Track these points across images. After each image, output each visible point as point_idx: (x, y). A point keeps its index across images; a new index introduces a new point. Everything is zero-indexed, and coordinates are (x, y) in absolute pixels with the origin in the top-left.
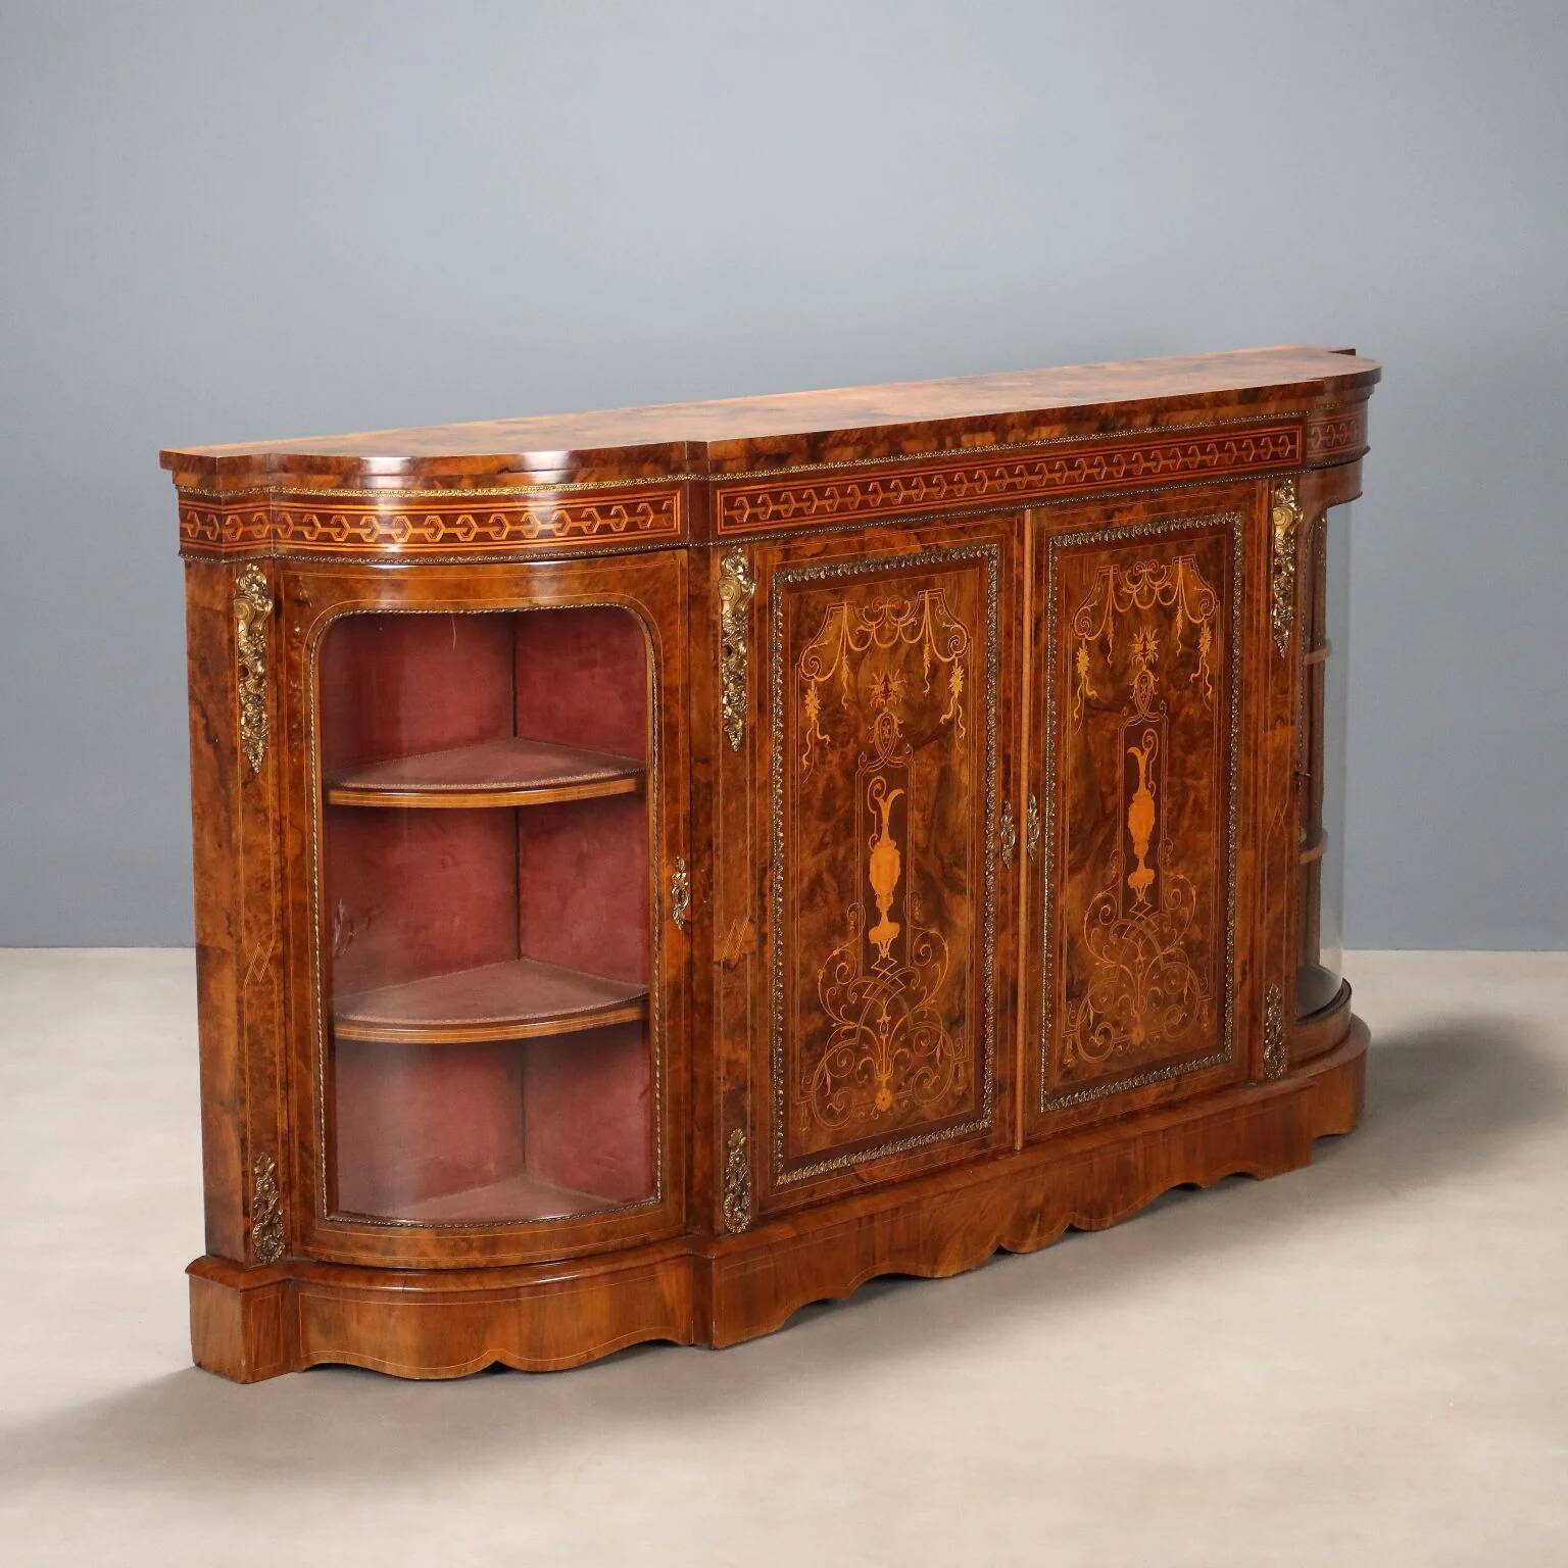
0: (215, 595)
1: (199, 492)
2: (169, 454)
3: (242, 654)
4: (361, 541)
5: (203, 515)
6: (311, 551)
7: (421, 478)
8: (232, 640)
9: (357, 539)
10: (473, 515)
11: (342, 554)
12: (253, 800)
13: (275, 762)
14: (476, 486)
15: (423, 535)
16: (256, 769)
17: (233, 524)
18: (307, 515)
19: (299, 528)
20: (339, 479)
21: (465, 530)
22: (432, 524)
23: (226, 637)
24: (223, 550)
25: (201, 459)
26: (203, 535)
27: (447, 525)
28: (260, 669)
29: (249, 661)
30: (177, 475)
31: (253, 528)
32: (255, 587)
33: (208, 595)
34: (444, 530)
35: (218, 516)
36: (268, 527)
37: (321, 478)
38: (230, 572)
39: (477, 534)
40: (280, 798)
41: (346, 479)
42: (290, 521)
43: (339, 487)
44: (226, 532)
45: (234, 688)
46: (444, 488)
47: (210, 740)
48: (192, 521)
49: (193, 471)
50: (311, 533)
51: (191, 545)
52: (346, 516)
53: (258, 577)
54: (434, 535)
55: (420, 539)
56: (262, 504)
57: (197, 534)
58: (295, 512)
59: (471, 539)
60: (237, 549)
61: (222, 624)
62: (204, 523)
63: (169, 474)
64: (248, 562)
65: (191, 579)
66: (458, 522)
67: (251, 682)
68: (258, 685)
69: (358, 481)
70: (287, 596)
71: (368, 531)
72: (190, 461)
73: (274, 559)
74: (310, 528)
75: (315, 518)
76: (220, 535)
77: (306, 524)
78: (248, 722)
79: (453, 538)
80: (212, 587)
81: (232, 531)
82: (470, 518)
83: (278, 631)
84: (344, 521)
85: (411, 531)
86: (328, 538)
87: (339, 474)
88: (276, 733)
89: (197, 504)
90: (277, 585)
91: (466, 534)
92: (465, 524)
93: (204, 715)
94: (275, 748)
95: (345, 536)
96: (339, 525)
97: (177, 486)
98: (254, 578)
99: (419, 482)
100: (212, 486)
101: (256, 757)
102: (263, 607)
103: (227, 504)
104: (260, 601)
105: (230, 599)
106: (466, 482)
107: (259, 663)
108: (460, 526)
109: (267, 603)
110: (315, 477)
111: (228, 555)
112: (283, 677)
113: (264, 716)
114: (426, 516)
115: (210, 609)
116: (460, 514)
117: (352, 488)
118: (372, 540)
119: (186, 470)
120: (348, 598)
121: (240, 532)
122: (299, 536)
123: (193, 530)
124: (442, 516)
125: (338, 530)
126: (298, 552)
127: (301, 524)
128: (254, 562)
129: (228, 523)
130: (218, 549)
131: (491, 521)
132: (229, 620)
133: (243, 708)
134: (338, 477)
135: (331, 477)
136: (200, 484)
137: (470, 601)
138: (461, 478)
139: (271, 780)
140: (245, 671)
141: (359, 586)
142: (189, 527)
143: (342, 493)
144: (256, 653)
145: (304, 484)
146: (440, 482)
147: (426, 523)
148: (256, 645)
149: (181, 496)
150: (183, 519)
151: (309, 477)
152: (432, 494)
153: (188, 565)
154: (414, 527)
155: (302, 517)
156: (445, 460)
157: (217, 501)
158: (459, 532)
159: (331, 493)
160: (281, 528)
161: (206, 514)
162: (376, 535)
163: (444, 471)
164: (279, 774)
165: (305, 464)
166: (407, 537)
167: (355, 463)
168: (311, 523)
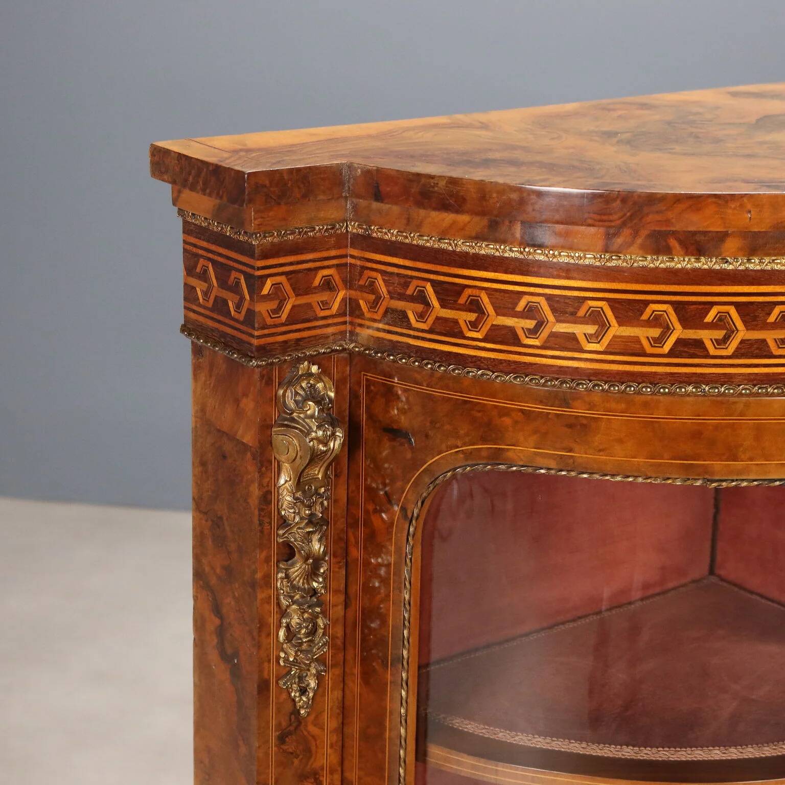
0: (239, 414)
1: (215, 227)
2: (167, 152)
3: (284, 522)
4: (517, 342)
5: (223, 271)
6: (420, 350)
7: (644, 233)
8: (268, 497)
9: (509, 337)
10: (737, 305)
11: (477, 362)
12: (296, 761)
13: (338, 694)
14: (752, 251)
15: (637, 340)
16: (302, 712)
17: (277, 294)
18: (415, 283)
19: (399, 305)
20: (478, 223)
21: (719, 334)
22: (656, 321)
23: (255, 492)
24: (255, 342)
25: (217, 171)
26: (220, 306)
27: (686, 323)
28: (317, 547)
29: (295, 537)
30: (180, 192)
31: (314, 299)
32: (312, 408)
33: (229, 411)
34: (678, 332)
35: (248, 277)
36: (341, 295)
37: (448, 218)
38: (268, 380)
39: (742, 342)
40: (343, 749)
41: (494, 225)
42: (383, 290)
43: (479, 237)
44: (262, 308)
45: (267, 580)
46: (687, 254)
47: (226, 657)
48: (204, 276)
49: (203, 191)
50: (421, 316)
51: (201, 319)
52: (490, 292)
53: (320, 385)
54: (659, 341)
55: (632, 348)
56: (333, 253)
57: (210, 304)
58: (392, 274)
59: (730, 350)
60: (281, 338)
61: (250, 468)
62: (223, 284)
63: (165, 189)
64: (299, 360)
65: (202, 377)
66: (709, 318)
67: (297, 569)
68: (313, 573)
69: (518, 230)
70: (371, 416)
71: (530, 324)
72: (199, 171)
73: (351, 353)
74: (420, 307)
75: (429, 288)
76: (250, 313)
77: (411, 299)
78: (291, 634)
79: (694, 348)
80: (237, 401)
81: (273, 305)
82: (732, 311)
83: (353, 475)
84: (485, 299)
85: (616, 330)
86: (451, 329)
87: (482, 214)
88: (341, 646)
89: (213, 247)
90: (354, 396)
91: (721, 343)
92: (721, 322)
93: (217, 610)
94: (338, 671)
95: (485, 330)
96: (474, 306)
97: (181, 212)
98: (312, 387)
99: (639, 241)
100: (239, 223)
101: (303, 691)
102: (326, 444)
103: (265, 256)
104: (320, 433)
105: (266, 427)
106: (731, 244)
107: (316, 537)
108: (712, 326)
109: (333, 434)
110: (434, 214)
111: (264, 351)
112: (356, 553)
113: (320, 622)
114: (647, 303)
115: (232, 438)
116: (713, 304)
117: (504, 242)
118: (536, 342)
119: (193, 188)
120: (484, 440)
121: (288, 307)
122: (401, 318)
123: (206, 294)
124: (677, 306)
125: (472, 316)
126: (394, 348)
127: (402, 297)
128: (312, 360)
129: (265, 291)
130: (244, 337)
131: (772, 319)
132: (262, 463)
133: (283, 613)
134: (477, 219)
135: (464, 218)
136: (218, 214)
137: (717, 465)
138: (722, 237)
139: (330, 723)
140: (288, 552)
141: (507, 421)
142: (200, 287)
143: (487, 249)
144: (311, 519)
145: (410, 224)
146: (681, 242)
147: (645, 317)
148: (310, 507)
149: (188, 229)
150: (190, 270)
151: (422, 212)
152: (662, 263)
153: (197, 351)
154: (620, 324)
155: (406, 285)
156: (695, 201)
157: (247, 250)
158: (706, 336)
159: (463, 246)
160: (366, 302)
161: (230, 269)
162: (545, 334)
163: (695, 222)
164: (344, 710)
165: (415, 189)
166: (606, 341)
167: (514, 196)
168: (421, 298)
